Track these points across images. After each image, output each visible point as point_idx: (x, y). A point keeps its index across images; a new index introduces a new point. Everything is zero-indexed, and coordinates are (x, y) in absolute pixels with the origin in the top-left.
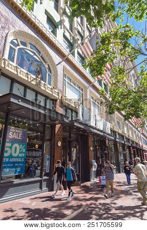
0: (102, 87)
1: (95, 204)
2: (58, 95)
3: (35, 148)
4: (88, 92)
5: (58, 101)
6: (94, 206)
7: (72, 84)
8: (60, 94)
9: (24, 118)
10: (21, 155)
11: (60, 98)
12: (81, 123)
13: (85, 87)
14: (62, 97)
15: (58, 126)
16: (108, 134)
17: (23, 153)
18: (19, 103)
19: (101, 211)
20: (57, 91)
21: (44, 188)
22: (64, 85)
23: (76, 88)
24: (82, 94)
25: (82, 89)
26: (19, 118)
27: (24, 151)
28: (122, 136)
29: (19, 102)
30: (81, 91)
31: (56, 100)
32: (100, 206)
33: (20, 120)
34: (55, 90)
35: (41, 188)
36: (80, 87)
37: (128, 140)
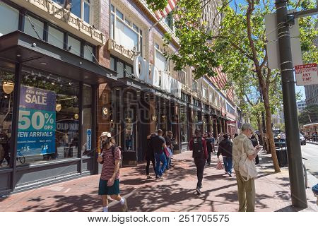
0: (172, 29)
1: (150, 187)
2: (102, 39)
3: (74, 118)
4: (150, 35)
5: (102, 48)
6: (149, 189)
7: (124, 22)
8: (104, 38)
9: (48, 73)
10: (47, 128)
11: (104, 43)
12: (138, 83)
13: (146, 28)
14: (107, 43)
15: (102, 87)
16: (178, 99)
17: (51, 125)
18: (33, 49)
19: (157, 194)
20: (100, 32)
21: (85, 171)
22: (111, 22)
23: (132, 28)
24: (141, 38)
25: (141, 31)
26: (38, 73)
27: (52, 121)
28: (199, 102)
29: (33, 46)
30: (139, 34)
31: (98, 47)
32: (157, 189)
33: (40, 75)
34: (97, 31)
35: (79, 170)
36: (137, 28)
37: (207, 106)
